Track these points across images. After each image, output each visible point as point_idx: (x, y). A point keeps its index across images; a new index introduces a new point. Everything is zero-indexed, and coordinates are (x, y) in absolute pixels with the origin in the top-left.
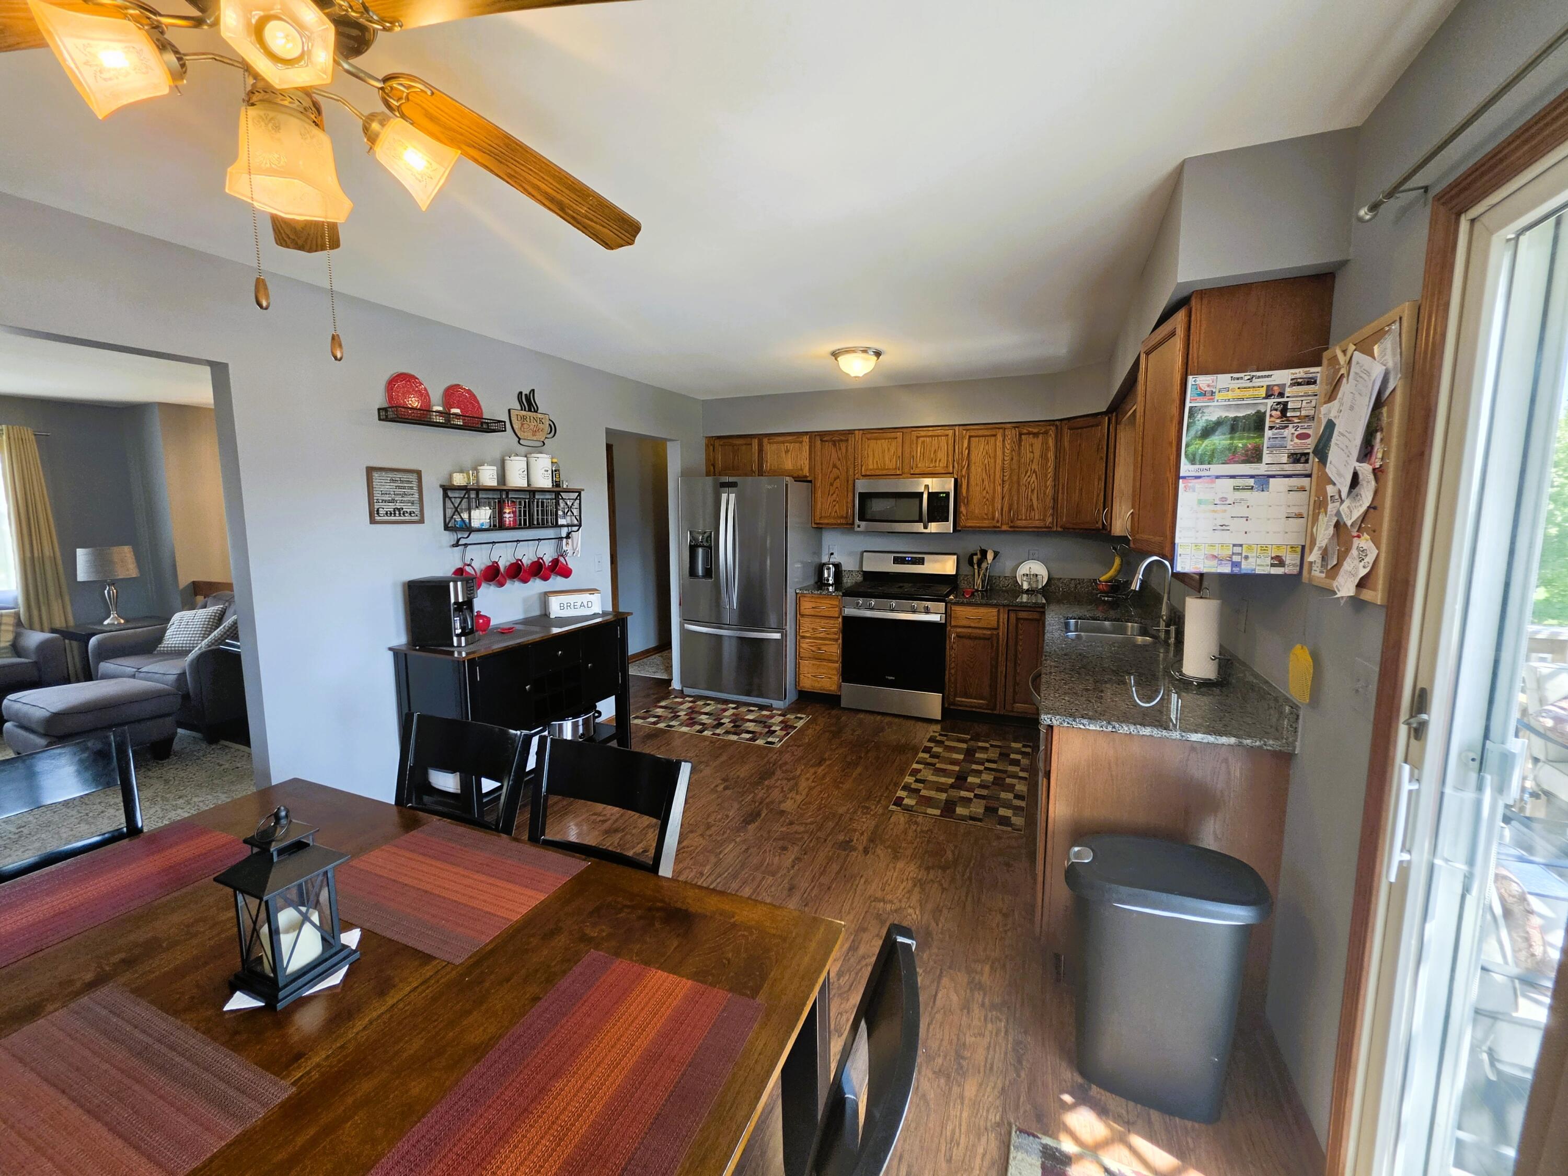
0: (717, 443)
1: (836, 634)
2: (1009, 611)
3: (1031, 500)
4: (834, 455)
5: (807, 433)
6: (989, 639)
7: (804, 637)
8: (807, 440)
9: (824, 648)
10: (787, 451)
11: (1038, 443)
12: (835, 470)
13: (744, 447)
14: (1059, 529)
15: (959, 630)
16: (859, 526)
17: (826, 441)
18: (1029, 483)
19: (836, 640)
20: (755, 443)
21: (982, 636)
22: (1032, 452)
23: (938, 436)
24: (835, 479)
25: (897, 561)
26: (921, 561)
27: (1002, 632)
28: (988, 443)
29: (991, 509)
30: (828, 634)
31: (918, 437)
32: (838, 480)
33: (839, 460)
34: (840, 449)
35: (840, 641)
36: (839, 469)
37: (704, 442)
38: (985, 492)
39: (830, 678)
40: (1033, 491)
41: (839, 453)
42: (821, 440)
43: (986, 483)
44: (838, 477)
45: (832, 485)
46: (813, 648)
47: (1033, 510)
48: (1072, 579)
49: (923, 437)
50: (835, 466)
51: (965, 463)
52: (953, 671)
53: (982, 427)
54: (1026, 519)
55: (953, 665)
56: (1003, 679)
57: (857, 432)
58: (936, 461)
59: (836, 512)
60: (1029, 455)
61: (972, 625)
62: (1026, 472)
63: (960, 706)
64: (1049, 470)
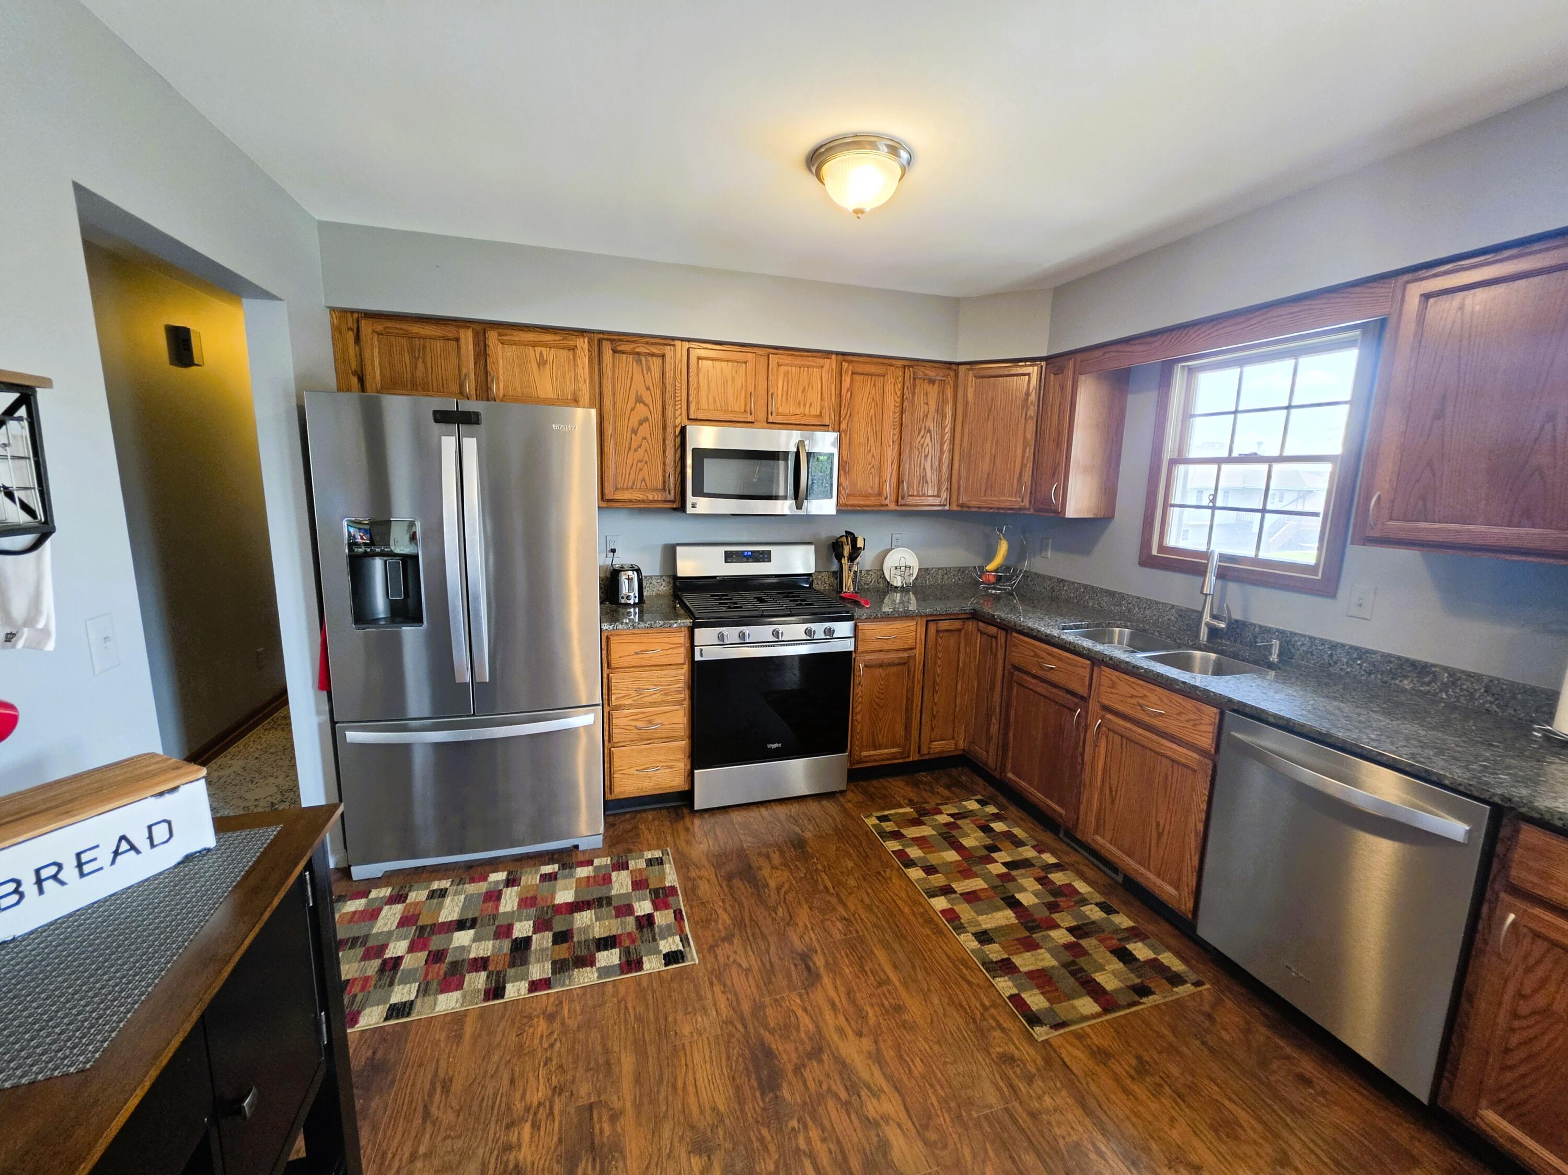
0: (367, 327)
1: (679, 692)
2: (927, 621)
3: (924, 469)
4: (638, 377)
5: (582, 332)
6: (904, 664)
7: (618, 708)
8: (586, 346)
9: (658, 720)
10: (542, 363)
11: (933, 391)
12: (640, 407)
13: (439, 344)
14: (955, 508)
15: (868, 657)
16: (694, 506)
17: (623, 352)
18: (922, 446)
19: (679, 703)
20: (467, 338)
21: (896, 661)
22: (927, 404)
23: (808, 367)
24: (641, 423)
25: (730, 557)
26: (765, 557)
27: (918, 652)
28: (874, 385)
29: (877, 479)
30: (666, 694)
31: (779, 365)
32: (646, 425)
33: (648, 389)
34: (649, 369)
35: (686, 704)
36: (647, 405)
37: (325, 321)
38: (870, 455)
39: (671, 767)
40: (926, 457)
41: (648, 377)
42: (615, 351)
43: (872, 441)
44: (646, 420)
45: (635, 432)
46: (639, 724)
47: (927, 482)
48: (939, 569)
49: (787, 365)
50: (639, 400)
51: (843, 413)
52: (859, 717)
53: (868, 360)
54: (918, 496)
55: (858, 709)
56: (919, 715)
57: (678, 343)
58: (805, 405)
59: (644, 480)
60: (924, 408)
61: (886, 647)
62: (919, 432)
63: (866, 762)
64: (947, 430)
